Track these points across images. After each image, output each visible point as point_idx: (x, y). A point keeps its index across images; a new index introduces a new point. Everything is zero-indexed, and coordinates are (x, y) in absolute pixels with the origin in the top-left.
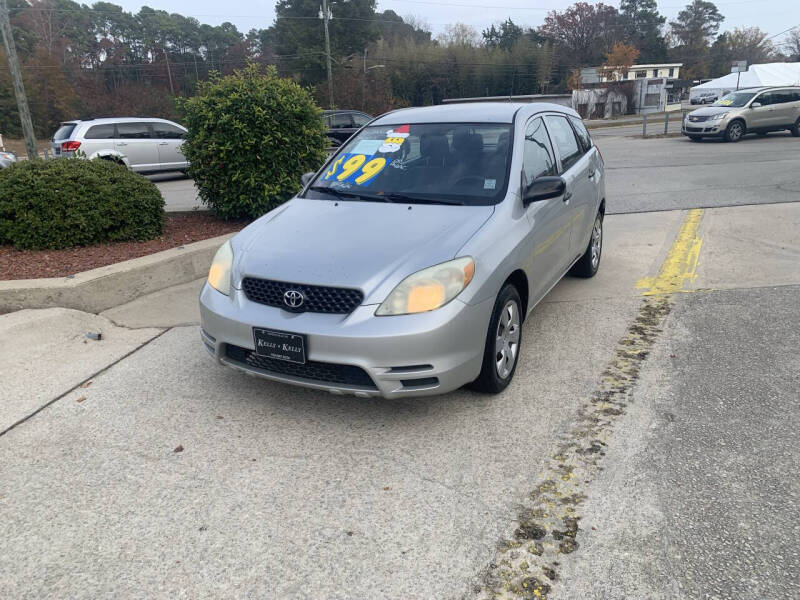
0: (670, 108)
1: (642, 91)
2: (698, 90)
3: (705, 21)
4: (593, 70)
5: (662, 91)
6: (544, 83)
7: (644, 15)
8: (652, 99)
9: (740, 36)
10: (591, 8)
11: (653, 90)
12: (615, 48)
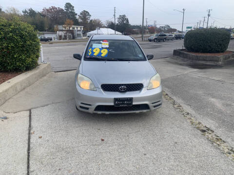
0: (84, 38)
1: (76, 33)
2: (88, 34)
3: (86, 16)
4: (61, 26)
5: (81, 33)
6: (46, 29)
7: (71, 12)
8: (79, 35)
9: (95, 21)
10: (56, 8)
11: (79, 33)
12: (67, 21)
